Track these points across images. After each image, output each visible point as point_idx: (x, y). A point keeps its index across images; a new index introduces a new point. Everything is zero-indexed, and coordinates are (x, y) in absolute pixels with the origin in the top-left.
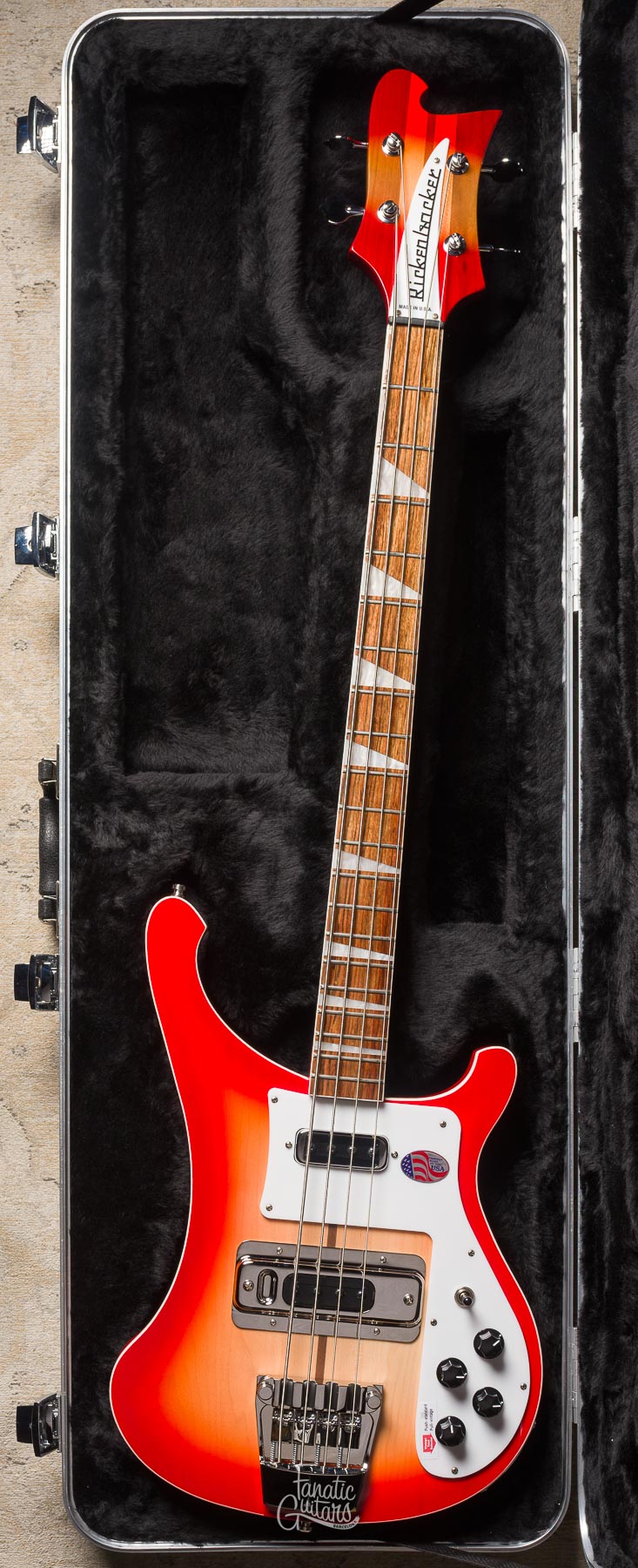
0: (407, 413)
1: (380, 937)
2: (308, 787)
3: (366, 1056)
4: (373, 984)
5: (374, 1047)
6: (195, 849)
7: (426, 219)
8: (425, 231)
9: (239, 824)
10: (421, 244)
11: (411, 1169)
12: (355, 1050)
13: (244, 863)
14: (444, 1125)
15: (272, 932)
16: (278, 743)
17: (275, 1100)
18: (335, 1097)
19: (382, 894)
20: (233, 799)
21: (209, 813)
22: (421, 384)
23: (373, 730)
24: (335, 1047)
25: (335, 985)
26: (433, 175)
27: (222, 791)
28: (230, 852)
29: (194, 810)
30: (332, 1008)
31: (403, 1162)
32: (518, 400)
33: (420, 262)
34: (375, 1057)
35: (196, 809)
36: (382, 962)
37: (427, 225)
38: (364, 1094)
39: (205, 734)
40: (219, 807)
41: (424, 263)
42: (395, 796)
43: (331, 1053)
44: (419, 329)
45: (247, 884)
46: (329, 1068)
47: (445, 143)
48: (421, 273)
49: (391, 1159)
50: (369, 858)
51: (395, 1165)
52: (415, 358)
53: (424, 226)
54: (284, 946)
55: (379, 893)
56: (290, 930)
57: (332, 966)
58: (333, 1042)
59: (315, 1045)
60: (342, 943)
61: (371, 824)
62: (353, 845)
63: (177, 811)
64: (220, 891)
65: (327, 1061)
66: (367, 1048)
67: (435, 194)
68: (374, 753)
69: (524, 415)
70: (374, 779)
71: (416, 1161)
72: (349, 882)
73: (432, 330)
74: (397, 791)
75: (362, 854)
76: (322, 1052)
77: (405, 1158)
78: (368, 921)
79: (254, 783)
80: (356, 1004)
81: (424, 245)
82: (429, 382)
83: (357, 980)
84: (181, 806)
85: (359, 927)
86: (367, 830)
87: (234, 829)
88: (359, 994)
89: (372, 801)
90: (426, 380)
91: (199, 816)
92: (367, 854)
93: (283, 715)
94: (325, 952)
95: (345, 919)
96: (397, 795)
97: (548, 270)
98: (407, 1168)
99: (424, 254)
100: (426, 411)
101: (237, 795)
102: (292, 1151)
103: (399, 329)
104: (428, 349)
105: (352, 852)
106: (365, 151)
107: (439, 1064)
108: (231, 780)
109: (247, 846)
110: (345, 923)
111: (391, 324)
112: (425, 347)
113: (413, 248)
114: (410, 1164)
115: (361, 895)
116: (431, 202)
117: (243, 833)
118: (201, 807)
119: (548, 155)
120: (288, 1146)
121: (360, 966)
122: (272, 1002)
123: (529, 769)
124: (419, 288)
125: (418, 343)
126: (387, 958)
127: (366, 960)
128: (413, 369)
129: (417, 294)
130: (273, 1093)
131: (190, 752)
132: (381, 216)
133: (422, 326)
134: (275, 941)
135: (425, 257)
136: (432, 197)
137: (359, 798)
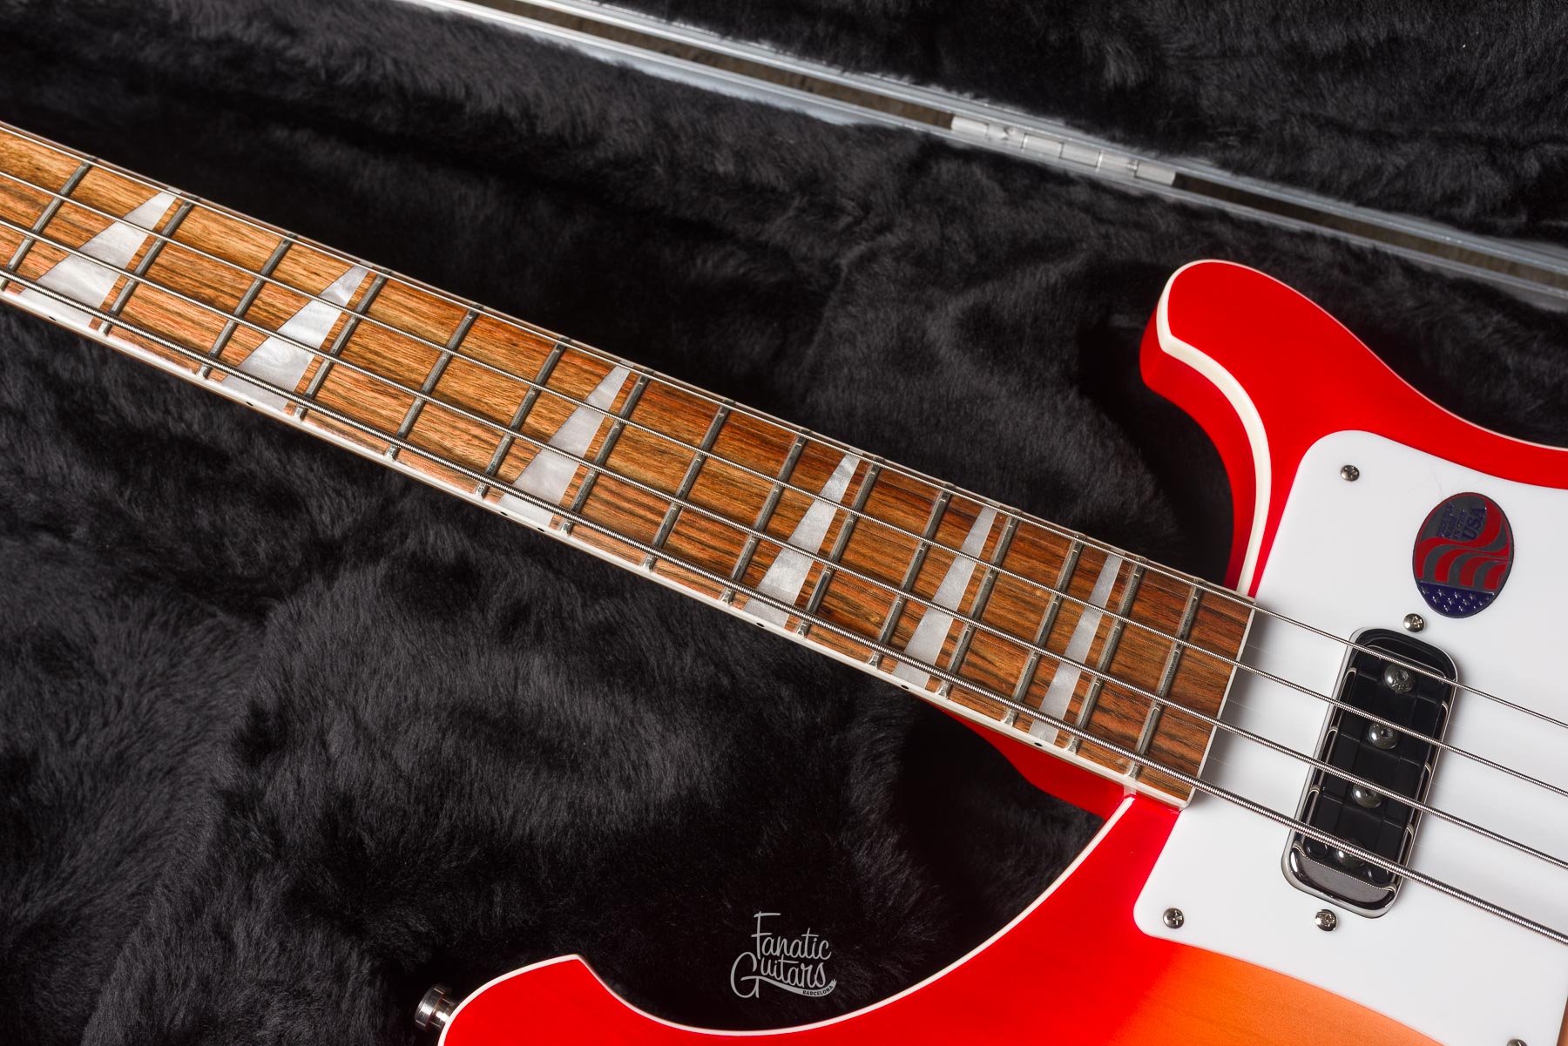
1: (787, 462)
2: (330, 579)
3: (1112, 605)
4: (912, 521)
5: (1094, 575)
6: (354, 929)
9: (341, 782)
11: (1465, 594)
12: (1089, 625)
13: (449, 804)
14: (1352, 473)
15: (667, 790)
16: (209, 650)
17: (1174, 918)
18: (1216, 725)
19: (668, 423)
20: (270, 778)
21: (277, 856)
23: (230, 310)
24: (1065, 681)
25: (880, 625)
27: (238, 803)
28: (402, 831)
29: (249, 898)
30: (945, 653)
31: (1438, 607)
34: (1121, 581)
35: (248, 888)
36: (857, 479)
38: (1226, 643)
39: (97, 825)
40: (273, 829)
42: (423, 314)
43: (1077, 698)
45: (508, 814)
46: (1124, 718)
49: (1428, 637)
50: (559, 424)
51: (1442, 632)
54: (717, 770)
55: (665, 429)
56: (679, 743)
57: (823, 612)
58: (1048, 684)
59: (1040, 737)
60: (767, 567)
61: (470, 391)
62: (506, 452)
63: (229, 947)
64: (498, 899)
65: (1100, 718)
66: (1089, 593)
68: (287, 329)
70: (355, 349)
71: (1442, 573)
72: (605, 496)
74: (412, 304)
75: (543, 438)
76: (1070, 718)
77: (1428, 598)
78: (730, 482)
79: (257, 713)
80: (955, 584)
83: (887, 561)
84: (223, 934)
85: (738, 508)
86: (484, 409)
87: (347, 802)
88: (927, 567)
89: (412, 370)
91: (267, 893)
92: (545, 427)
93: (152, 615)
94: (775, 623)
95: (704, 537)
96: (424, 308)
98: (1458, 602)
101: (266, 766)
102: (1348, 917)
105: (526, 462)
107: (1149, 489)
108: (225, 769)
109: (409, 783)
110: (713, 542)
114: (1449, 592)
115: (649, 476)
117: (369, 783)
118: (250, 876)
120: (1329, 923)
121: (848, 539)
122: (861, 857)
123: (512, 112)
126: (849, 465)
127: (837, 521)
130: (1148, 916)
131: (122, 877)
134: (694, 791)
137: (387, 400)
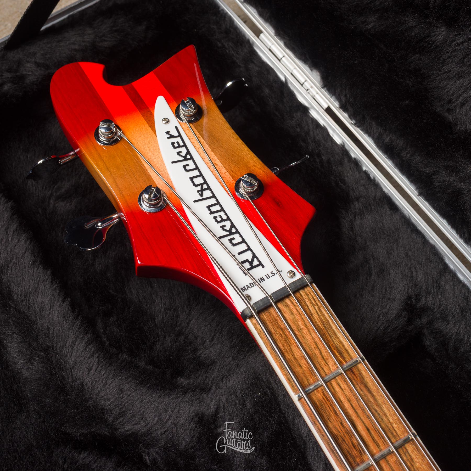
0: (350, 411)
7: (199, 181)
8: (207, 194)
10: (213, 209)
22: (340, 363)
26: (172, 137)
32: (409, 298)
33: (228, 228)
37: (205, 186)
41: (233, 226)
44: (287, 301)
47: (161, 102)
48: (237, 239)
52: (308, 337)
53: (202, 190)
67: (188, 153)
69: (425, 309)
73: (302, 292)
81: (217, 208)
82: (345, 355)
90: (341, 354)
97: (332, 159)
99: (225, 217)
100: (370, 392)
103: (265, 316)
104: (315, 316)
106: (79, 158)
111: (251, 317)
112: (310, 316)
113: (209, 219)
116: (190, 162)
119: (251, 66)
124: (248, 256)
125: (297, 317)
128: (317, 352)
129: (251, 263)
132: (145, 207)
133: (288, 296)
135: (228, 219)
136: (188, 156)
